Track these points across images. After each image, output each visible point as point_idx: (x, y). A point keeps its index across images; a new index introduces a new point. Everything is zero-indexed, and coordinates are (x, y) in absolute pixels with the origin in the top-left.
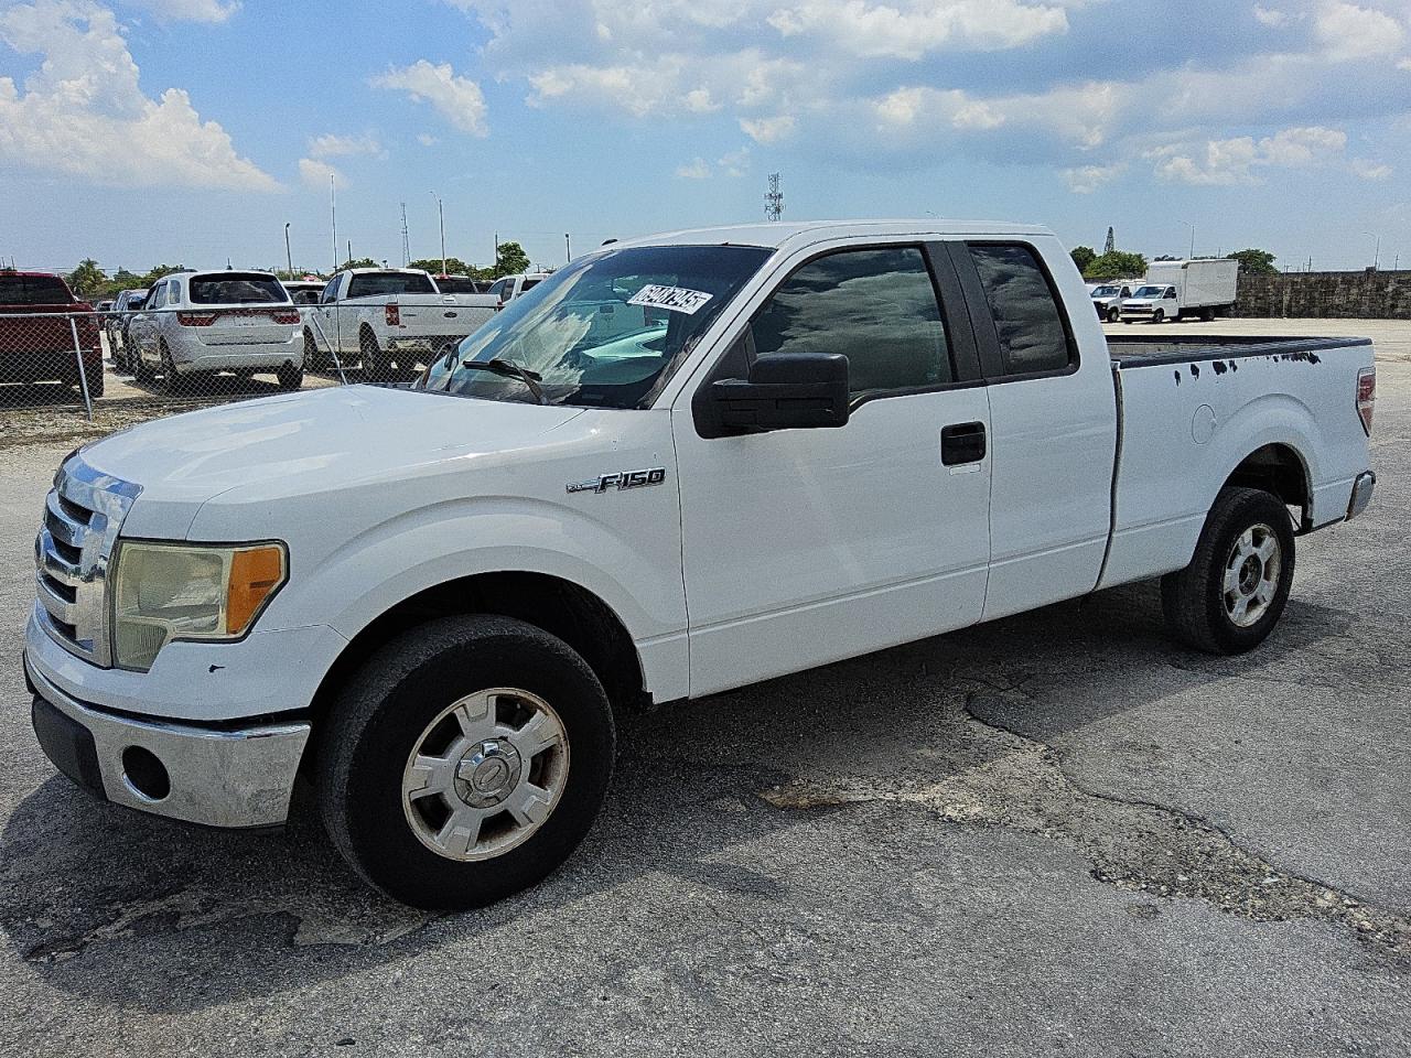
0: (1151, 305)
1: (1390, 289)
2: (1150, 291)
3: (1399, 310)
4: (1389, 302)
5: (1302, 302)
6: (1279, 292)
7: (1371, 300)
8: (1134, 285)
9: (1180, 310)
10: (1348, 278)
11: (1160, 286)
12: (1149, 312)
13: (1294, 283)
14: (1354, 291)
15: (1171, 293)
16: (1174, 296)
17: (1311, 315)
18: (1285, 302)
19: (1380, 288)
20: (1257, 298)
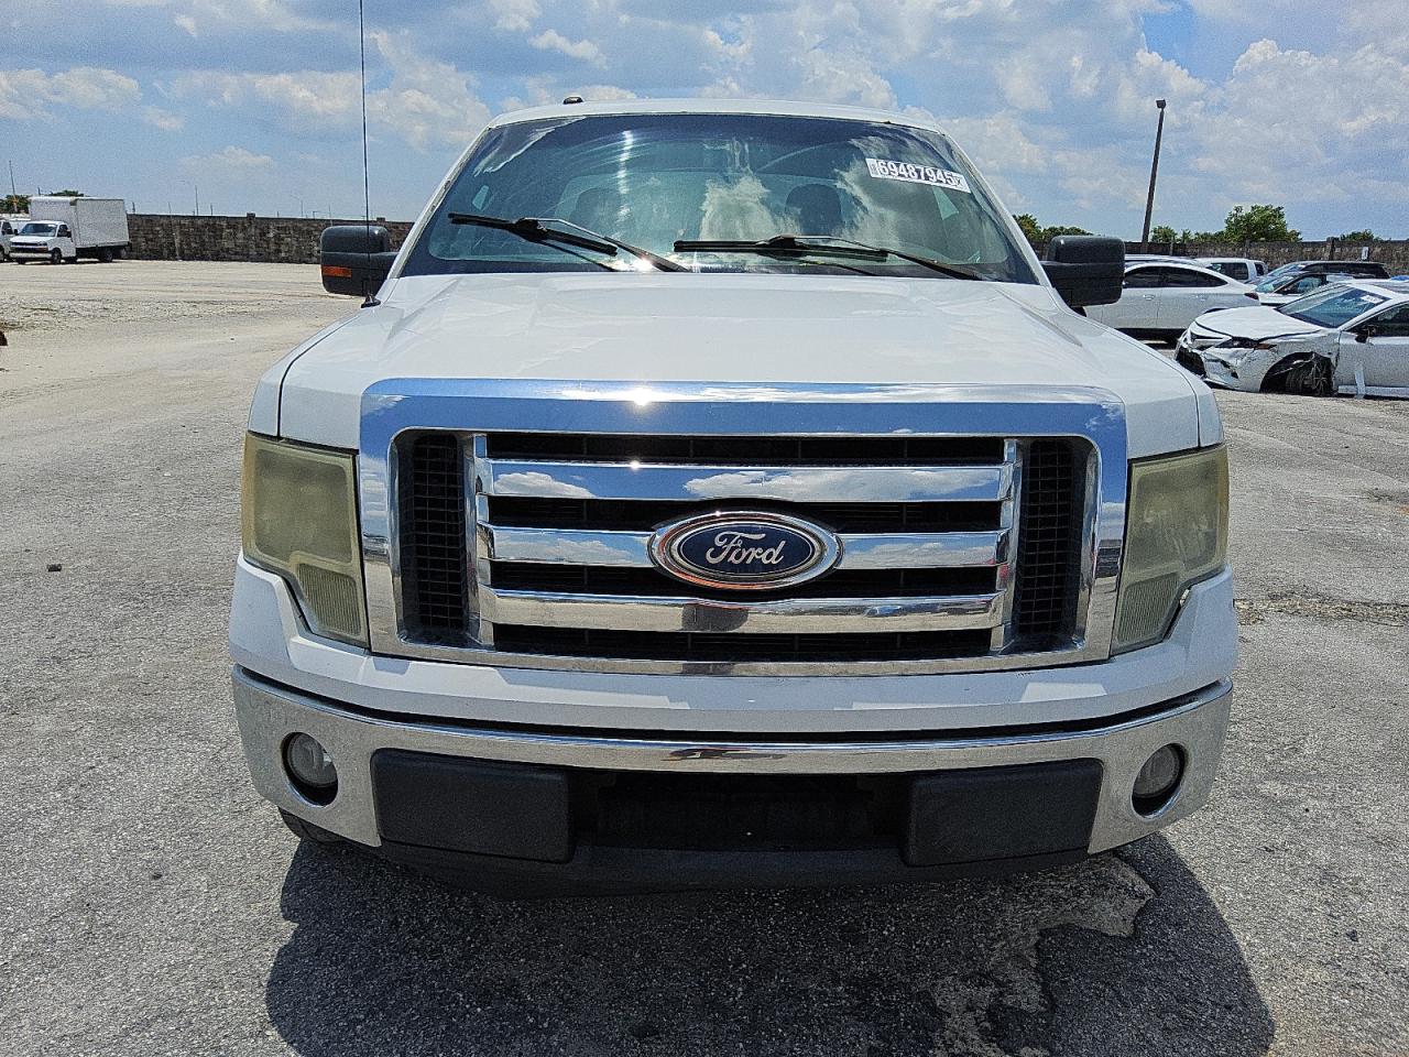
0: (45, 244)
1: (271, 235)
2: (39, 229)
3: (283, 255)
4: (273, 247)
5: (193, 245)
6: (169, 235)
7: (257, 246)
8: (18, 221)
9: (78, 250)
10: (233, 223)
11: (50, 223)
12: (46, 251)
13: (181, 226)
14: (240, 235)
15: (64, 232)
16: (69, 235)
17: (203, 258)
18: (177, 245)
19: (263, 234)
20: (147, 240)
